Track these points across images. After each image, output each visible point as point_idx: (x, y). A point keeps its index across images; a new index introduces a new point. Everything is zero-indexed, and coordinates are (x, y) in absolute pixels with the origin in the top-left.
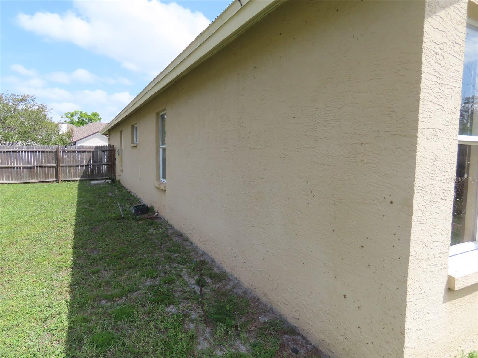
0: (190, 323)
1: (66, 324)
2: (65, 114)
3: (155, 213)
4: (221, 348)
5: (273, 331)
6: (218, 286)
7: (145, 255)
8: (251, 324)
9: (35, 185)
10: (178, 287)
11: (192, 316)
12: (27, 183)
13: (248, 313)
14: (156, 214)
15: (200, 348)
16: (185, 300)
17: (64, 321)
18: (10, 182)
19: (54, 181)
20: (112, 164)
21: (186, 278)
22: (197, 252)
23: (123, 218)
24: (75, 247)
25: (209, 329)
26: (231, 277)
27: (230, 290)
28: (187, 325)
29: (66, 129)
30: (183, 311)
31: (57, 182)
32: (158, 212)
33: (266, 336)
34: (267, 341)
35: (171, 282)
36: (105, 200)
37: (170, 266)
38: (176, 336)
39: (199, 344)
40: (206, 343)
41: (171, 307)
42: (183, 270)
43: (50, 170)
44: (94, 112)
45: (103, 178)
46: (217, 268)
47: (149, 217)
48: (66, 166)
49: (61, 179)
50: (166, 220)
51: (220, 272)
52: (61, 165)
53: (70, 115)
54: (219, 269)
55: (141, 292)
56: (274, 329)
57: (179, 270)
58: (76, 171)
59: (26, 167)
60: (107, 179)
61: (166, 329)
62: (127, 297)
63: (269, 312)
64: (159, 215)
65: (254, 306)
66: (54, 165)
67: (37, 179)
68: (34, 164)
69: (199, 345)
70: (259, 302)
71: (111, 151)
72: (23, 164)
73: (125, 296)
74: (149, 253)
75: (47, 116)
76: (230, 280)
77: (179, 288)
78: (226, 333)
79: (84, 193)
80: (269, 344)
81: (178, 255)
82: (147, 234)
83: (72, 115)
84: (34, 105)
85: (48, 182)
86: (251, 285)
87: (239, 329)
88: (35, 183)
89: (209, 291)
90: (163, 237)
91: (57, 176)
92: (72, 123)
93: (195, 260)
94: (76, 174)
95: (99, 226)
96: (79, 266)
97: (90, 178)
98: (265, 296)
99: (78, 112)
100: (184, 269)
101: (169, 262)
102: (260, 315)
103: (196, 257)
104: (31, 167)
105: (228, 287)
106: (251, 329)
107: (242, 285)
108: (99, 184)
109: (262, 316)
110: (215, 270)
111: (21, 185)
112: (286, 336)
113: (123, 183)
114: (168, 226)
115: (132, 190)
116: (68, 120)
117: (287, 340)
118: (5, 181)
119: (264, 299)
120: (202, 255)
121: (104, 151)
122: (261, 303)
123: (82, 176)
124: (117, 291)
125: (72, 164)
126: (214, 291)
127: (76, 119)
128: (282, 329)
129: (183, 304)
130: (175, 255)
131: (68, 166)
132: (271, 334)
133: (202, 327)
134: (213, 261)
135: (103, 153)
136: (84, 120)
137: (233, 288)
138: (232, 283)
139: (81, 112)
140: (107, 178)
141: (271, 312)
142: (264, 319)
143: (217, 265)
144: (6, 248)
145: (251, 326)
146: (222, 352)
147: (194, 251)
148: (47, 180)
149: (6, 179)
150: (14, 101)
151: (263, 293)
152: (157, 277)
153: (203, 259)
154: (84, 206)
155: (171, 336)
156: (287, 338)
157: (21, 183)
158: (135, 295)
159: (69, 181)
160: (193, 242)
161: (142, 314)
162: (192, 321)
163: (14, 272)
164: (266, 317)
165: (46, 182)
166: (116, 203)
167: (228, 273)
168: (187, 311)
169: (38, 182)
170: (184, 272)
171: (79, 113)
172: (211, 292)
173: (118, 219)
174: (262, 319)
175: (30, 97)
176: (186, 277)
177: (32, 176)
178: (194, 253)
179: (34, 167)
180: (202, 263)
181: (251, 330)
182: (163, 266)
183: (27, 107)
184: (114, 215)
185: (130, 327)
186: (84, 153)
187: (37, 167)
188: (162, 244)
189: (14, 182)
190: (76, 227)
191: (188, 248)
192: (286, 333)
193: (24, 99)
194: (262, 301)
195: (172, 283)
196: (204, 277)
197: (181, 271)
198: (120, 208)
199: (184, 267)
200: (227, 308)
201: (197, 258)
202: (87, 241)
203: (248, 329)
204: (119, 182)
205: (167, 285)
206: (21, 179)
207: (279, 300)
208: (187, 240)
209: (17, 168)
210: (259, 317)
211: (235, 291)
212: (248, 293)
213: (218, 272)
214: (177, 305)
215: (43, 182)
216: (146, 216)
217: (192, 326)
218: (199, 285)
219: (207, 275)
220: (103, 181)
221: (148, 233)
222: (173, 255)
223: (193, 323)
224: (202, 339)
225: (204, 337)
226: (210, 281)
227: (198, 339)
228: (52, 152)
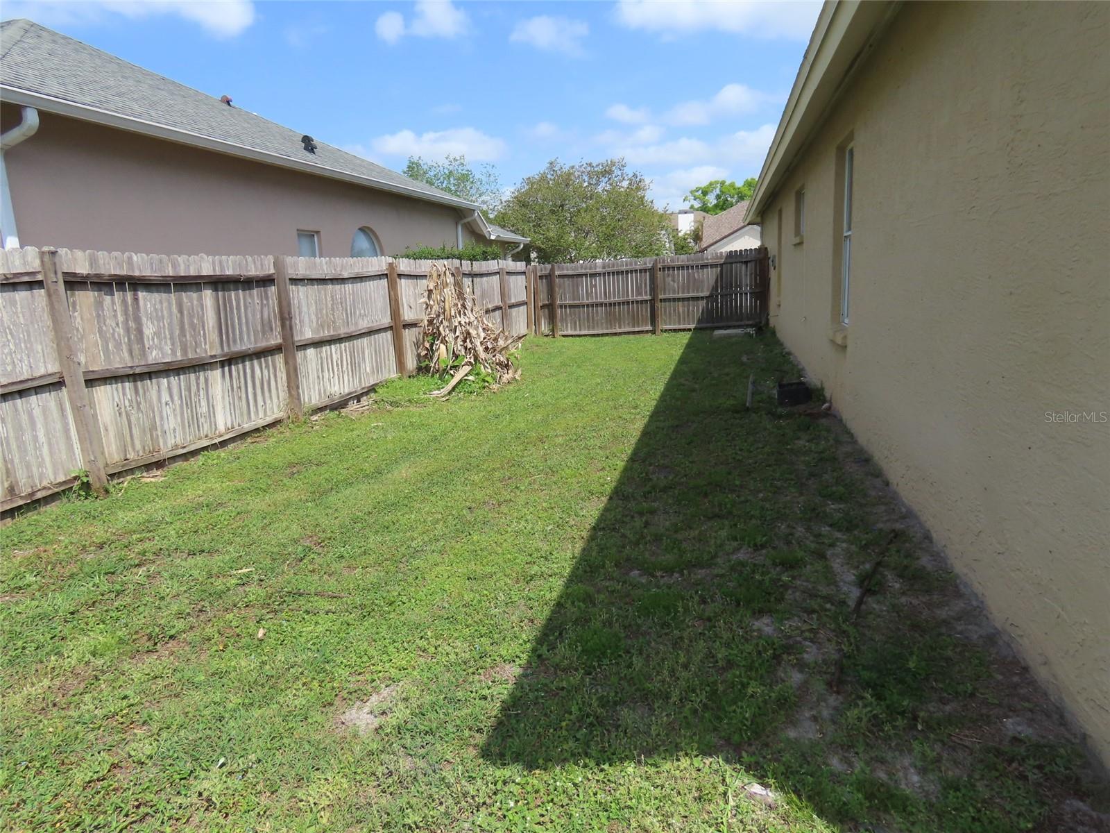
0: (796, 669)
1: (555, 595)
2: (691, 192)
3: (824, 401)
4: (846, 755)
5: (1036, 771)
6: (915, 602)
7: (761, 495)
8: (969, 729)
9: (616, 339)
10: (803, 581)
11: (805, 656)
12: (602, 335)
13: (972, 695)
14: (826, 405)
15: (792, 734)
16: (805, 615)
17: (553, 589)
18: (577, 332)
19: (647, 332)
20: (762, 292)
21: (836, 565)
22: (892, 506)
23: (748, 409)
24: (633, 459)
25: (837, 699)
26: (965, 587)
27: (945, 622)
28: (786, 672)
29: (693, 224)
30: (790, 637)
31: (653, 332)
32: (830, 401)
33: (1001, 775)
34: (997, 790)
35: (790, 565)
36: (727, 370)
37: (808, 529)
38: (745, 686)
39: (793, 723)
40: (813, 727)
41: (766, 620)
42: (838, 544)
43: (642, 310)
44: (749, 179)
45: (742, 323)
46: (933, 556)
47: (809, 411)
48: (669, 300)
49: (660, 327)
50: (844, 421)
51: (935, 569)
52: (661, 297)
53: (700, 192)
54: (935, 560)
55: (716, 571)
56: (1040, 767)
57: (826, 541)
58: (688, 310)
59: (601, 305)
60: (748, 326)
61: (730, 664)
62: (682, 575)
63: (1048, 716)
64: (832, 408)
65: (1002, 684)
66: (649, 297)
67: (620, 327)
68: (614, 297)
69: (795, 727)
70: (1027, 678)
71: (760, 261)
72: (596, 298)
73: (678, 572)
74: (771, 492)
75: (646, 198)
76: (958, 595)
77: (805, 584)
78: (876, 722)
79: (693, 355)
80: (1002, 802)
81: (842, 506)
82: (787, 449)
83: (705, 193)
84: (624, 179)
85: (639, 332)
86: (1010, 622)
87: (920, 727)
88: (615, 334)
89: (885, 609)
90: (821, 460)
91: (653, 320)
92: (704, 209)
93: (880, 525)
94: (688, 315)
95: (693, 422)
96: (623, 496)
97: (716, 325)
98: (1045, 664)
99: (717, 182)
100: (843, 542)
101: (810, 519)
102: (1011, 714)
103: (885, 519)
104: (610, 304)
105: (943, 613)
106: (961, 739)
107: (989, 616)
108: (730, 336)
109: (1018, 719)
110: (925, 561)
111: (594, 338)
112: (1080, 805)
113: (780, 335)
114: (844, 434)
115: (793, 350)
116: (697, 205)
117: (1074, 815)
118: (570, 332)
119: (1042, 674)
120: (904, 517)
121: (746, 263)
122: (1032, 683)
123: (699, 321)
124: (669, 558)
125: (681, 295)
126: (897, 612)
127: (711, 200)
128: (1068, 778)
129: (795, 622)
130: (832, 507)
131: (674, 300)
132: (1024, 778)
133: (818, 686)
134: (928, 537)
135: (744, 267)
136: (729, 199)
137: (959, 619)
138: (958, 606)
139: (723, 183)
140: (747, 323)
141: (1056, 717)
142: (1019, 728)
143: (935, 549)
144: (530, 446)
145: (967, 732)
146: (845, 766)
147: (886, 504)
148: (637, 329)
149: (571, 329)
150: (590, 178)
151: (1040, 654)
152: (763, 546)
153: (903, 526)
154: (682, 381)
155: (733, 683)
156: (1079, 810)
157: (593, 335)
158: (701, 573)
159: (675, 331)
160: (891, 481)
161: (695, 618)
162: (801, 666)
163: (523, 488)
164: (1029, 727)
165: (634, 333)
166: (747, 377)
167: (957, 576)
168: (798, 639)
169: (620, 334)
170: (838, 550)
171: (718, 185)
172: (888, 612)
173: (737, 412)
174: (1013, 726)
175: (617, 164)
176: (838, 561)
177: (610, 321)
178: (883, 508)
179: (615, 304)
180: (892, 535)
181: (960, 742)
182: (788, 526)
183: (611, 185)
184: (732, 402)
185: (661, 637)
186: (705, 270)
187: (619, 303)
188: (812, 475)
189: (583, 332)
190: (649, 421)
191: (873, 493)
192: (1081, 795)
193: (606, 172)
194: (1036, 677)
195: (792, 567)
196: (886, 573)
197: (832, 545)
198: (750, 386)
199: (844, 537)
200: (910, 663)
201: (888, 521)
202: (659, 449)
203: (953, 738)
204: (774, 333)
205: (778, 569)
206: (593, 328)
207: (1083, 688)
208: (878, 474)
209: (588, 306)
210: (1007, 717)
211: (959, 628)
212: (1000, 643)
213: (929, 567)
214: (781, 621)
215: (629, 333)
216: (802, 408)
217: (796, 677)
218: (861, 587)
219: (895, 569)
220: (738, 331)
221: (789, 447)
222: (829, 505)
223: (801, 672)
224: (807, 715)
225: (814, 712)
226: (897, 586)
227: (797, 712)
228: (645, 270)
